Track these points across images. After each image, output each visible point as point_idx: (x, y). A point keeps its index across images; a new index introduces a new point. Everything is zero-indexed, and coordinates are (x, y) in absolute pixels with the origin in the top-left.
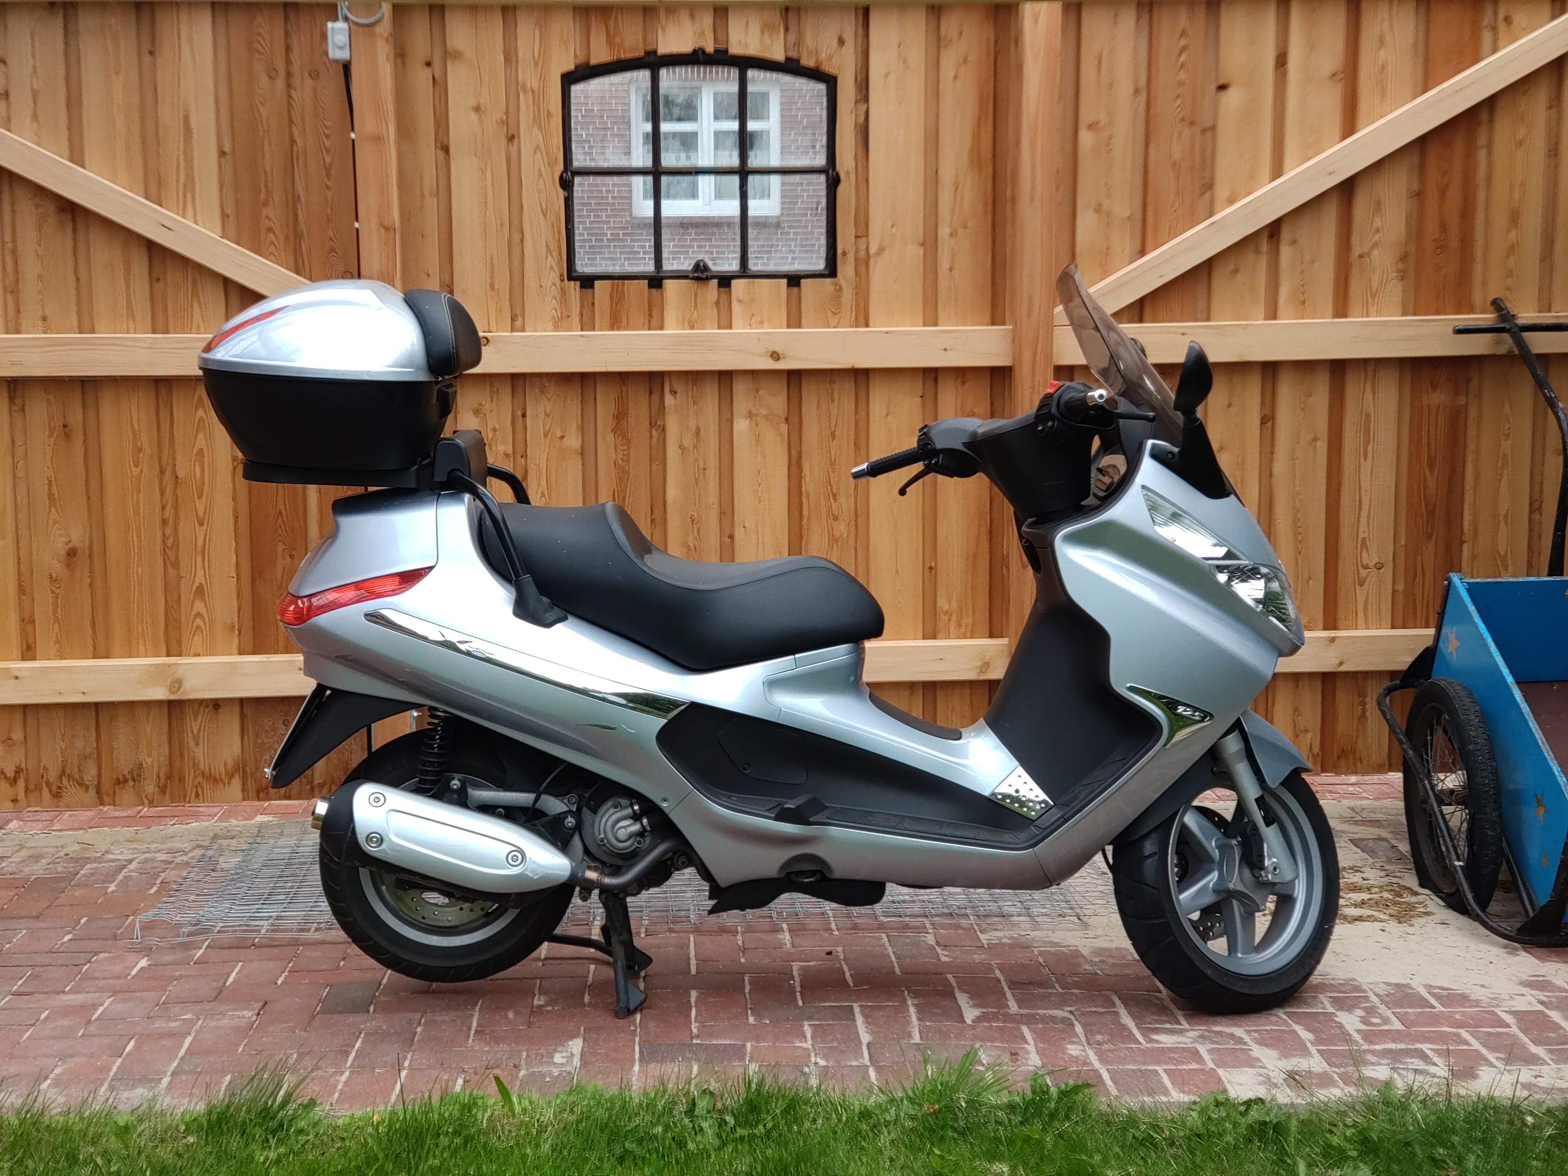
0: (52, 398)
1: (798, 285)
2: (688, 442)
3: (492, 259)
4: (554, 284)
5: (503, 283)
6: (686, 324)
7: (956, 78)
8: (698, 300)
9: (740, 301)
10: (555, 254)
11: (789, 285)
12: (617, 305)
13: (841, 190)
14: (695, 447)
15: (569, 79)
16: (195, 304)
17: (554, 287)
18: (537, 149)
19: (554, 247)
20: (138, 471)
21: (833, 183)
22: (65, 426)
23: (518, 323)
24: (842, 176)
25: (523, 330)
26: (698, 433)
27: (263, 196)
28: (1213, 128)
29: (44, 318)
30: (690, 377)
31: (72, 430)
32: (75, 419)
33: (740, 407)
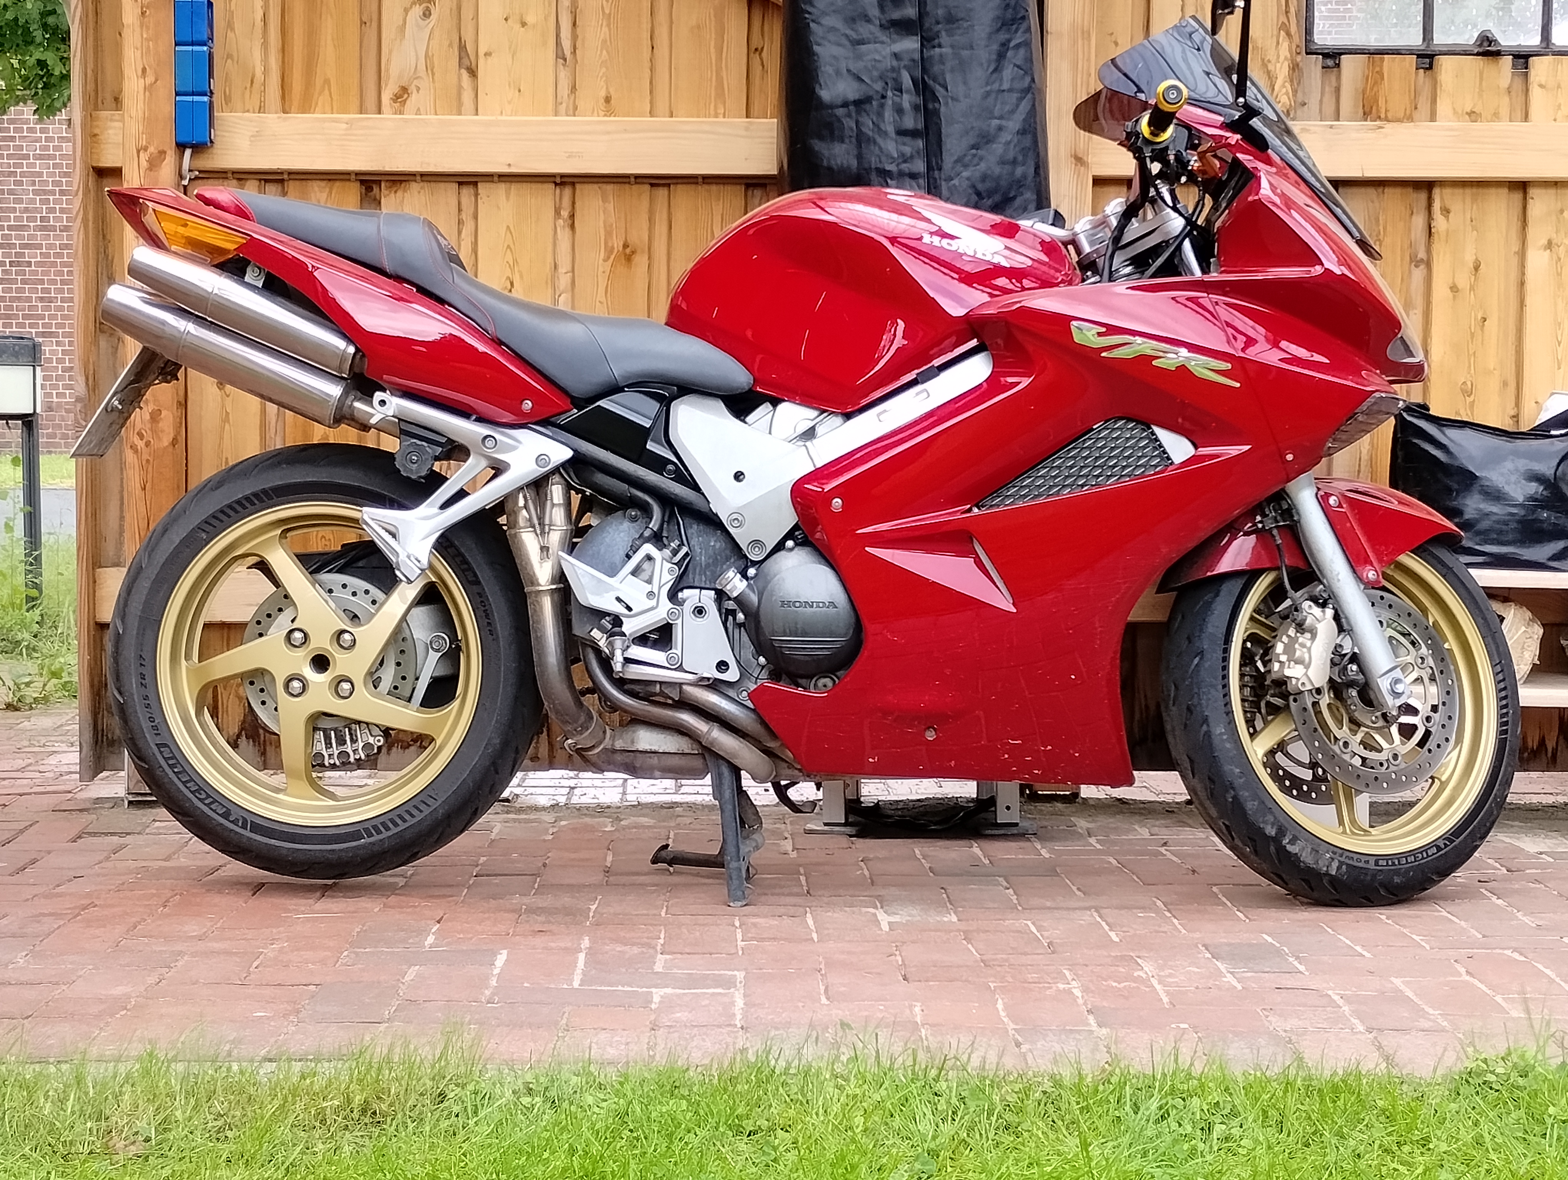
0: (610, 207)
2: (1463, 282)
4: (1287, 59)
6: (1466, 117)
8: (1484, 84)
9: (1541, 87)
10: (1289, 16)
12: (1371, 87)
14: (1472, 288)
17: (1285, 64)
19: (1287, 7)
22: (626, 246)
26: (1477, 268)
29: (608, 100)
30: (1468, 191)
31: (633, 252)
32: (639, 235)
33: (1538, 234)
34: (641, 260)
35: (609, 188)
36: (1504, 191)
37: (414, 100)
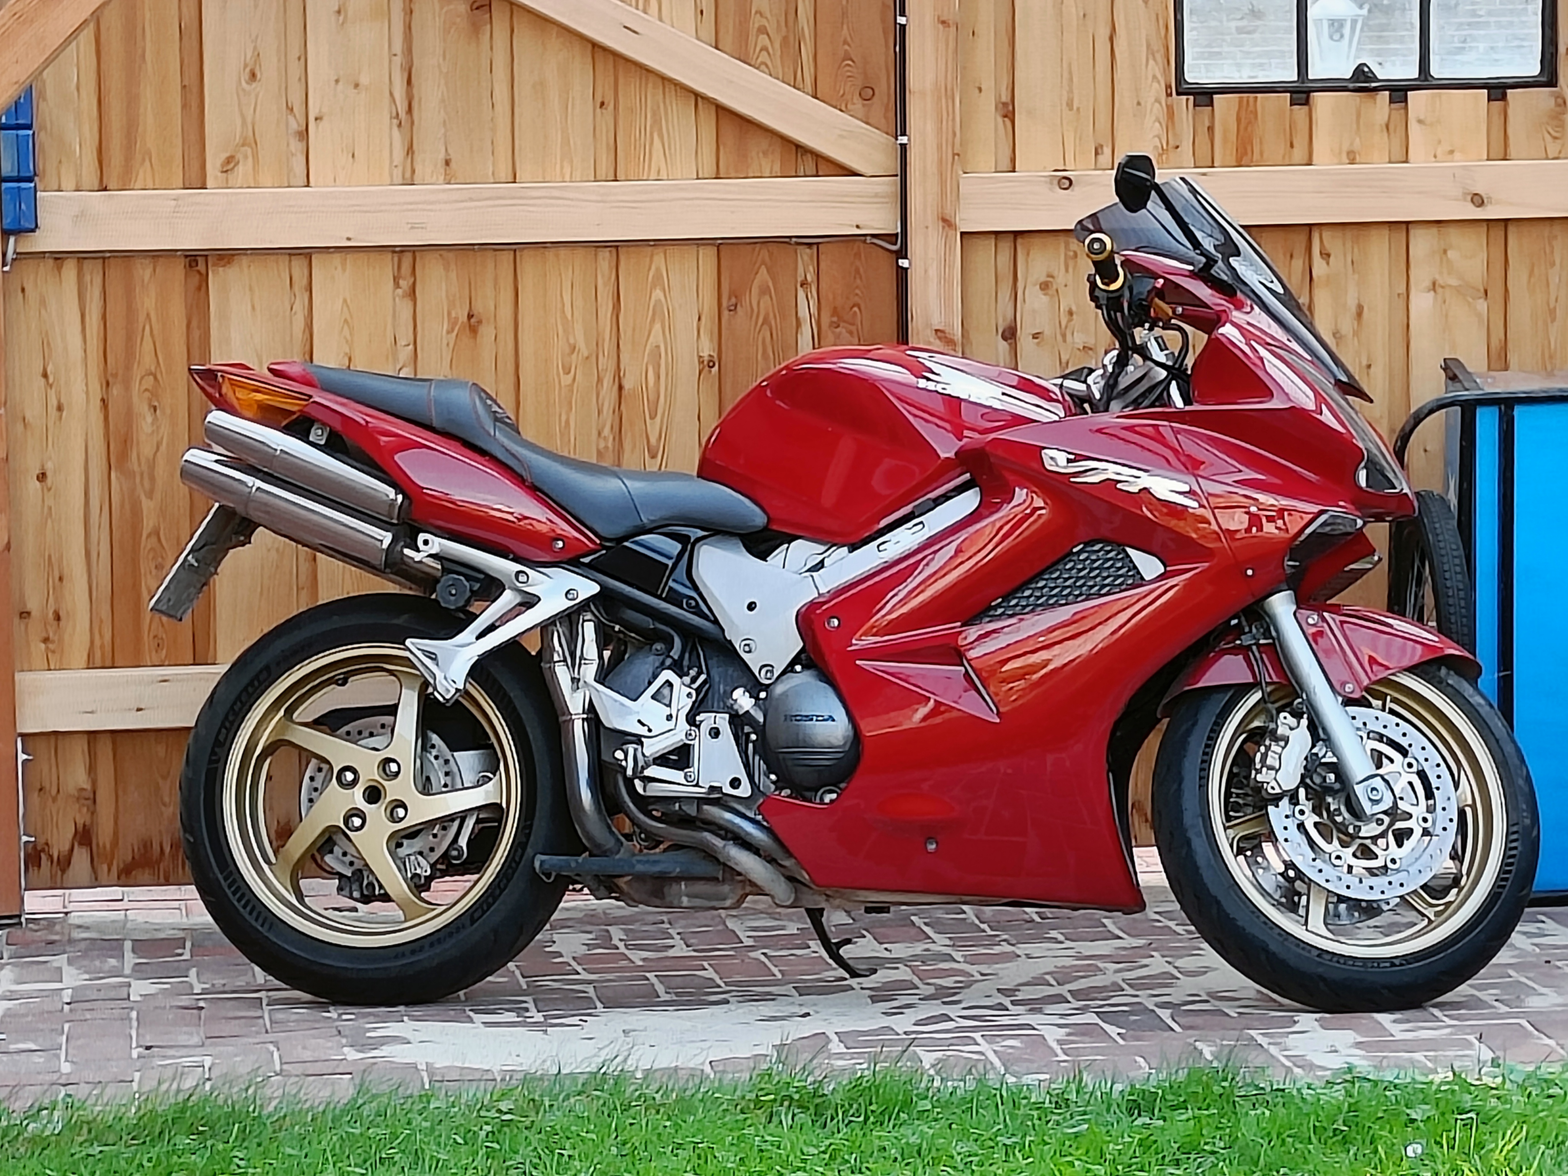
0: (453, 275)
1: (1504, 98)
2: (1347, 326)
3: (1070, 65)
4: (1158, 101)
5: (1084, 99)
6: (1344, 156)
8: (1361, 121)
9: (1420, 121)
10: (1159, 57)
11: (1491, 98)
12: (1246, 129)
14: (1356, 333)
17: (1157, 105)
19: (1157, 45)
20: (567, 380)
22: (470, 316)
23: (1104, 156)
29: (447, 163)
30: (1349, 233)
31: (480, 322)
32: (484, 305)
33: (1421, 275)
34: (487, 332)
35: (451, 255)
36: (1385, 232)
37: (243, 169)
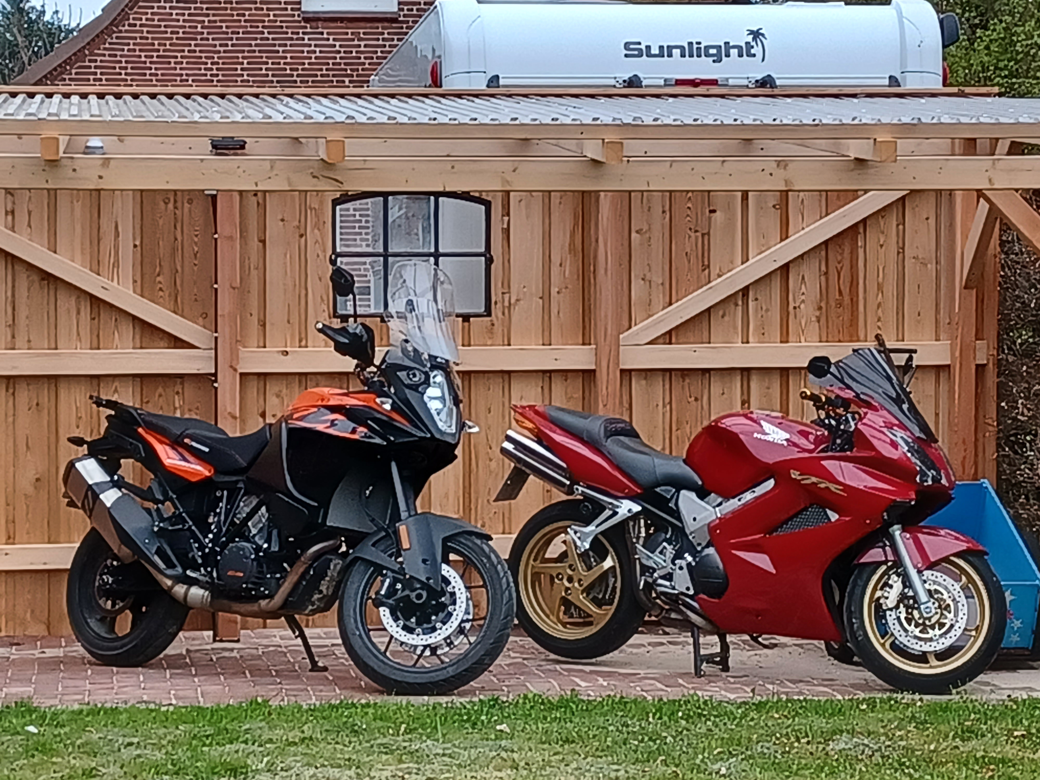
0: (31, 388)
1: (469, 321)
5: (295, 319)
7: (560, 203)
11: (464, 321)
13: (493, 266)
15: (336, 202)
16: (116, 333)
18: (317, 242)
19: (325, 298)
21: (489, 261)
22: (38, 404)
23: (303, 343)
24: (495, 258)
25: (306, 347)
27: (158, 270)
28: (708, 234)
29: (29, 341)
35: (30, 380)
